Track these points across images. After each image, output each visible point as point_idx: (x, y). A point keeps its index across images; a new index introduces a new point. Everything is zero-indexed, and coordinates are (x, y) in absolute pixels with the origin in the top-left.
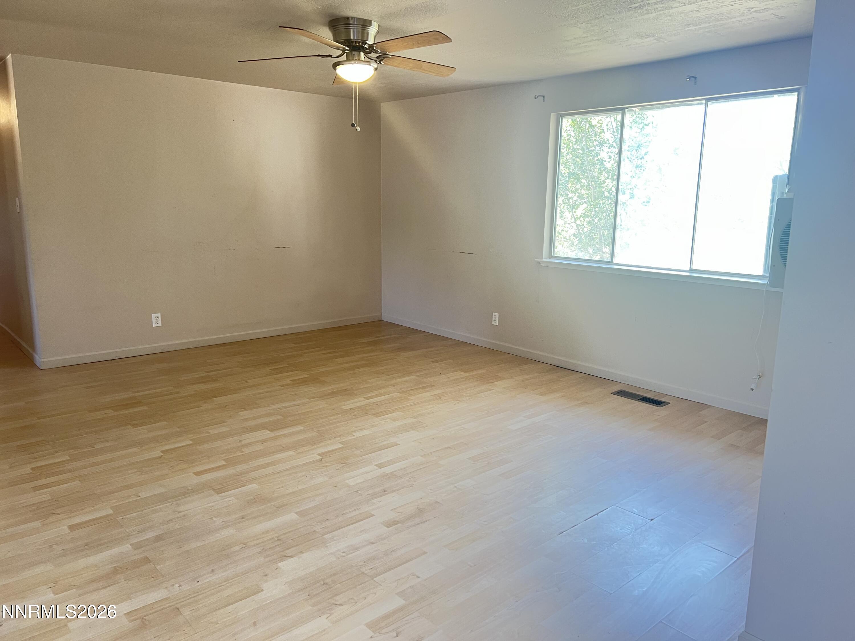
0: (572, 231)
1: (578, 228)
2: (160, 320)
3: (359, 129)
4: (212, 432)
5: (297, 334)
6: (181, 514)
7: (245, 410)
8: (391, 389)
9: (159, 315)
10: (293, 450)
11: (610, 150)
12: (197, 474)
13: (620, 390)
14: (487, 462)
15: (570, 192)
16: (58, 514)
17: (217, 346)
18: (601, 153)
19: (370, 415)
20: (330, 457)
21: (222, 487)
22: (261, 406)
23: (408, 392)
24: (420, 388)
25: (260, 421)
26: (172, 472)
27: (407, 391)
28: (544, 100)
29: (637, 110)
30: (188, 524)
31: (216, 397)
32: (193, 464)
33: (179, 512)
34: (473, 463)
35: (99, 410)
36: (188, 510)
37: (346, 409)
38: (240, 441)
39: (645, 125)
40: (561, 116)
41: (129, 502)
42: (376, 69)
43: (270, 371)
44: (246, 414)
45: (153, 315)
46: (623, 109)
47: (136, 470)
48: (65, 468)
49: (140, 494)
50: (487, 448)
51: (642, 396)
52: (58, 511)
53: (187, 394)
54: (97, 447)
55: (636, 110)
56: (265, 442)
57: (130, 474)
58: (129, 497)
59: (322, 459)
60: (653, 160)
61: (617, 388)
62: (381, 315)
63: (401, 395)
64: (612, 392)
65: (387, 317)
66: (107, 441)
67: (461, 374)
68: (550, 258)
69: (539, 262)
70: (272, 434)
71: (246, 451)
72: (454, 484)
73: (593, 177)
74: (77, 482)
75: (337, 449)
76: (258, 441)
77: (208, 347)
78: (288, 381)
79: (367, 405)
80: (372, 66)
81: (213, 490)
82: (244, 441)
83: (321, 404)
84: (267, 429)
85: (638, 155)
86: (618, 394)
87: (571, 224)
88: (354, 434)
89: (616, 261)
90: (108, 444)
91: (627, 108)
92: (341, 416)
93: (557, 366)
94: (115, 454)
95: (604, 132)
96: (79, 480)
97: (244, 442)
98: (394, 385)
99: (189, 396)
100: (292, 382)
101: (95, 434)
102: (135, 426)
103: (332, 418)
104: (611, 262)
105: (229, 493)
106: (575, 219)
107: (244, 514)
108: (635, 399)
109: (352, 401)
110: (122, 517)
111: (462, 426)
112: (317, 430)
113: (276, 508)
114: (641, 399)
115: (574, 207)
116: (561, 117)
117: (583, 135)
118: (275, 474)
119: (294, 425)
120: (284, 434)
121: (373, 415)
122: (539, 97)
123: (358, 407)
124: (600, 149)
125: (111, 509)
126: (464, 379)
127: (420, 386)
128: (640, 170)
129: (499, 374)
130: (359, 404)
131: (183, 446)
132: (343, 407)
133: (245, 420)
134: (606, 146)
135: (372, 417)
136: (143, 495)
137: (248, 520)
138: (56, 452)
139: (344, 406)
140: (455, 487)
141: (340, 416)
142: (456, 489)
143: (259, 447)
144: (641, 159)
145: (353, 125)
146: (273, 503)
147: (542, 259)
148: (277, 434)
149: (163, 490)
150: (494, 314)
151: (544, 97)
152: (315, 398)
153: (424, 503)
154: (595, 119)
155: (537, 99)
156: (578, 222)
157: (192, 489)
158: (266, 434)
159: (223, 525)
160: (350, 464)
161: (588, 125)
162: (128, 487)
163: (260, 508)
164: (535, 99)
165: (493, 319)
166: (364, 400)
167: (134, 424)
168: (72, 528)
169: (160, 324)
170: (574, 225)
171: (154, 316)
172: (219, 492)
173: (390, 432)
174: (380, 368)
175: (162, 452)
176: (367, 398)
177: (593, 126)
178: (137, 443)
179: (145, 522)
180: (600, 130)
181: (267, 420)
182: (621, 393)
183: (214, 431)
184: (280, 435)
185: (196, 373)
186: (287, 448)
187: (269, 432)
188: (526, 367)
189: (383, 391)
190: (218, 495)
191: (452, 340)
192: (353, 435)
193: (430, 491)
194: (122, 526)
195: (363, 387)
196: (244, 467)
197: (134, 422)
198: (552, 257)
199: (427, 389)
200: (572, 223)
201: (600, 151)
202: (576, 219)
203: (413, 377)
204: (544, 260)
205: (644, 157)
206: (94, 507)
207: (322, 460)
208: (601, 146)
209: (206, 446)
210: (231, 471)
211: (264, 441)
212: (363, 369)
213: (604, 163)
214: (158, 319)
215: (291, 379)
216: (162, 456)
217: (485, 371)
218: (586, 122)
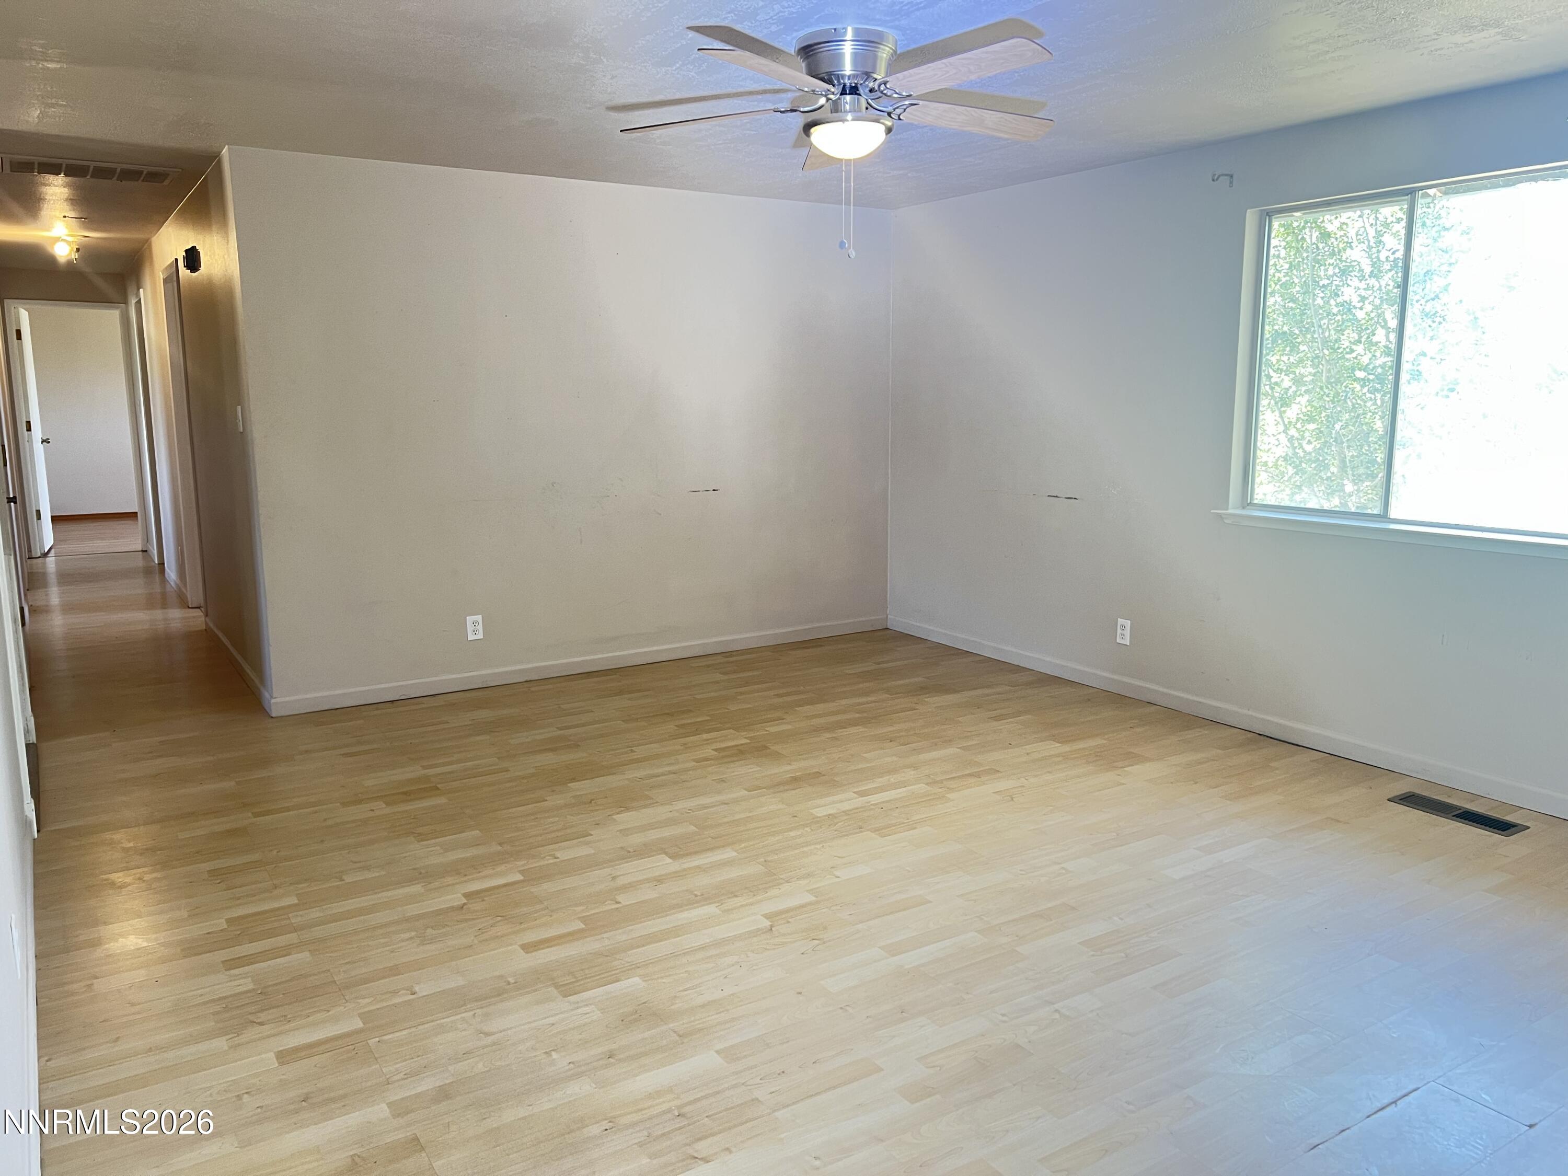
0: (1280, 451)
1: (1292, 444)
2: (480, 627)
3: (853, 254)
4: (563, 855)
5: (727, 654)
6: (490, 1040)
7: (628, 809)
8: (911, 774)
9: (479, 618)
10: (715, 902)
11: (1363, 285)
12: (528, 948)
13: (1410, 792)
14: (1123, 955)
15: (1275, 371)
16: (261, 1024)
17: (583, 675)
18: (1346, 290)
19: (868, 830)
20: (788, 922)
21: (574, 980)
22: (657, 802)
23: (945, 783)
24: (970, 775)
25: (653, 835)
26: (480, 942)
27: (941, 781)
28: (1231, 183)
29: (1439, 194)
30: (503, 1064)
31: (573, 780)
32: (522, 926)
33: (487, 1034)
34: (1093, 955)
35: (360, 802)
36: (504, 1030)
37: (818, 815)
38: (614, 878)
39: (1445, 229)
40: (1267, 214)
41: (395, 1005)
42: (889, 130)
43: (676, 728)
44: (626, 819)
45: (467, 617)
46: (1412, 192)
47: (413, 934)
48: (287, 922)
49: (417, 988)
50: (1122, 919)
51: (1459, 808)
52: (263, 1017)
53: (520, 774)
54: (348, 879)
55: (1435, 195)
56: (662, 883)
57: (403, 941)
58: (395, 992)
59: (772, 926)
60: (1461, 301)
61: (1402, 788)
62: (887, 618)
63: (929, 788)
64: (1390, 797)
65: (898, 621)
66: (368, 868)
67: (1054, 748)
68: (1244, 508)
69: (1220, 516)
70: (675, 866)
71: (625, 899)
72: (1053, 1004)
73: (1325, 341)
74: (305, 956)
75: (802, 906)
76: (648, 880)
77: (567, 678)
78: (709, 751)
79: (861, 807)
80: (883, 124)
81: (557, 986)
82: (621, 877)
83: (771, 804)
84: (666, 853)
85: (1426, 291)
86: (1405, 803)
87: (1278, 436)
88: (837, 873)
89: (1394, 513)
90: (369, 875)
91: (1422, 188)
92: (809, 830)
93: (1260, 735)
94: (379, 895)
95: (1351, 248)
96: (309, 951)
97: (621, 881)
98: (915, 767)
99: (523, 778)
100: (716, 753)
101: (349, 853)
102: (421, 837)
103: (792, 834)
104: (1384, 516)
105: (586, 995)
106: (1285, 425)
107: (614, 1046)
108: (1447, 816)
109: (831, 799)
110: (377, 1039)
111: (1062, 865)
112: (763, 860)
113: (677, 1038)
114: (1457, 816)
115: (1284, 402)
116: (1269, 216)
117: (1305, 255)
118: (677, 956)
119: (718, 847)
120: (698, 867)
121: (875, 830)
122: (1221, 178)
123: (843, 812)
124: (1341, 284)
125: (361, 1019)
126: (1060, 759)
127: (968, 772)
128: (1431, 323)
129: (1136, 750)
130: (846, 806)
131: (505, 885)
132: (814, 811)
133: (625, 832)
134: (1356, 276)
135: (873, 835)
136: (423, 989)
137: (620, 1060)
138: (276, 887)
139: (816, 810)
140: (1056, 1011)
141: (806, 831)
142: (1057, 1016)
143: (648, 894)
144: (1433, 299)
145: (842, 245)
146: (671, 1025)
147: (1227, 509)
148: (686, 866)
149: (461, 981)
150: (1121, 621)
151: (1232, 176)
152: (759, 788)
153: (990, 1046)
154: (1332, 221)
155: (1216, 183)
156: (1293, 432)
157: (516, 983)
158: (663, 864)
159: (570, 1070)
160: (830, 941)
161: (1316, 234)
162: (395, 971)
163: (647, 1034)
164: (1212, 182)
165: (1119, 631)
166: (856, 798)
167: (420, 834)
168: (284, 1057)
169: (480, 636)
170: (1283, 438)
171: (470, 619)
172: (567, 991)
173: (909, 872)
174: (885, 730)
175: (466, 895)
176: (862, 794)
177: (1329, 235)
178: (421, 873)
179: (420, 1053)
180: (1344, 243)
181: (667, 832)
182: (1410, 800)
183: (567, 852)
184: (690, 868)
185: (542, 731)
186: (704, 899)
187: (669, 860)
188: (1190, 734)
189: (893, 779)
190: (566, 999)
191: (1032, 672)
192: (834, 875)
193: (1001, 1016)
194: (376, 1059)
195: (853, 768)
196: (620, 936)
197: (420, 830)
198: (1248, 505)
199: (984, 778)
200: (1280, 433)
201: (1343, 286)
202: (1288, 426)
203: (951, 750)
204: (1231, 511)
205: (1441, 296)
206: (328, 1011)
207: (773, 929)
208: (1344, 278)
209: (548, 887)
210: (591, 945)
211: (659, 880)
212: (853, 730)
213: (1354, 311)
214: (477, 625)
215: (716, 746)
216: (465, 904)
217: (1105, 742)
218: (1312, 228)
